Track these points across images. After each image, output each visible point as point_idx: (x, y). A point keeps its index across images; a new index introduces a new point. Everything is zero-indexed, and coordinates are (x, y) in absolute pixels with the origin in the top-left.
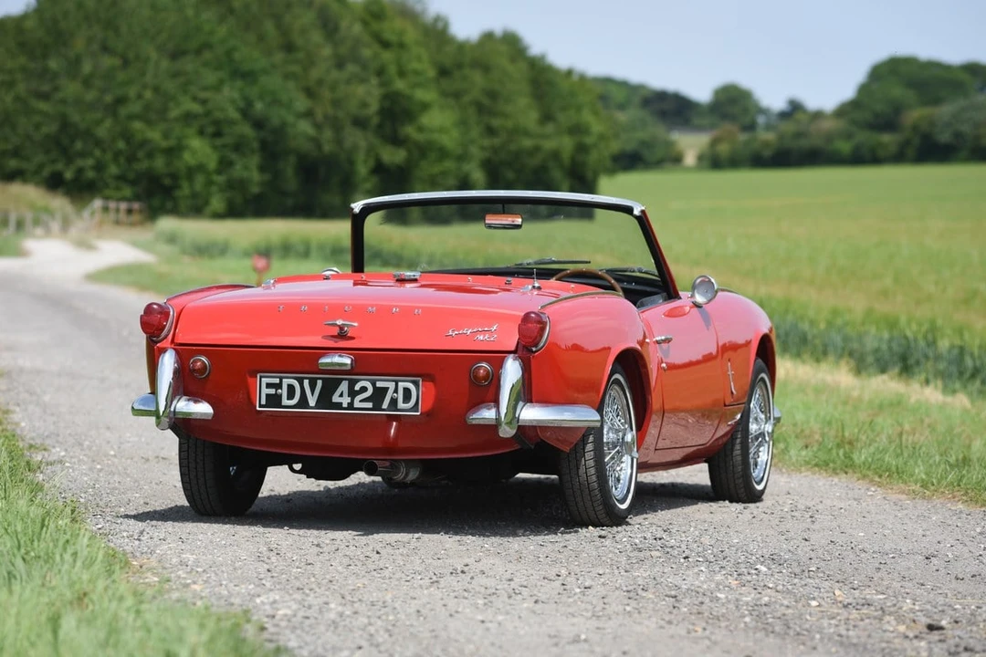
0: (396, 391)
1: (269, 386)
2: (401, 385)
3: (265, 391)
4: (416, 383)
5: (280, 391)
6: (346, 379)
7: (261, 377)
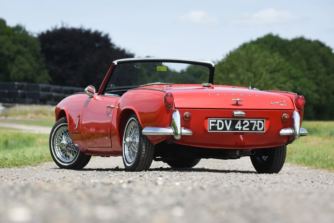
0: (257, 124)
1: (212, 123)
2: (259, 122)
3: (211, 125)
4: (263, 121)
5: (216, 125)
6: (240, 120)
7: (209, 120)
